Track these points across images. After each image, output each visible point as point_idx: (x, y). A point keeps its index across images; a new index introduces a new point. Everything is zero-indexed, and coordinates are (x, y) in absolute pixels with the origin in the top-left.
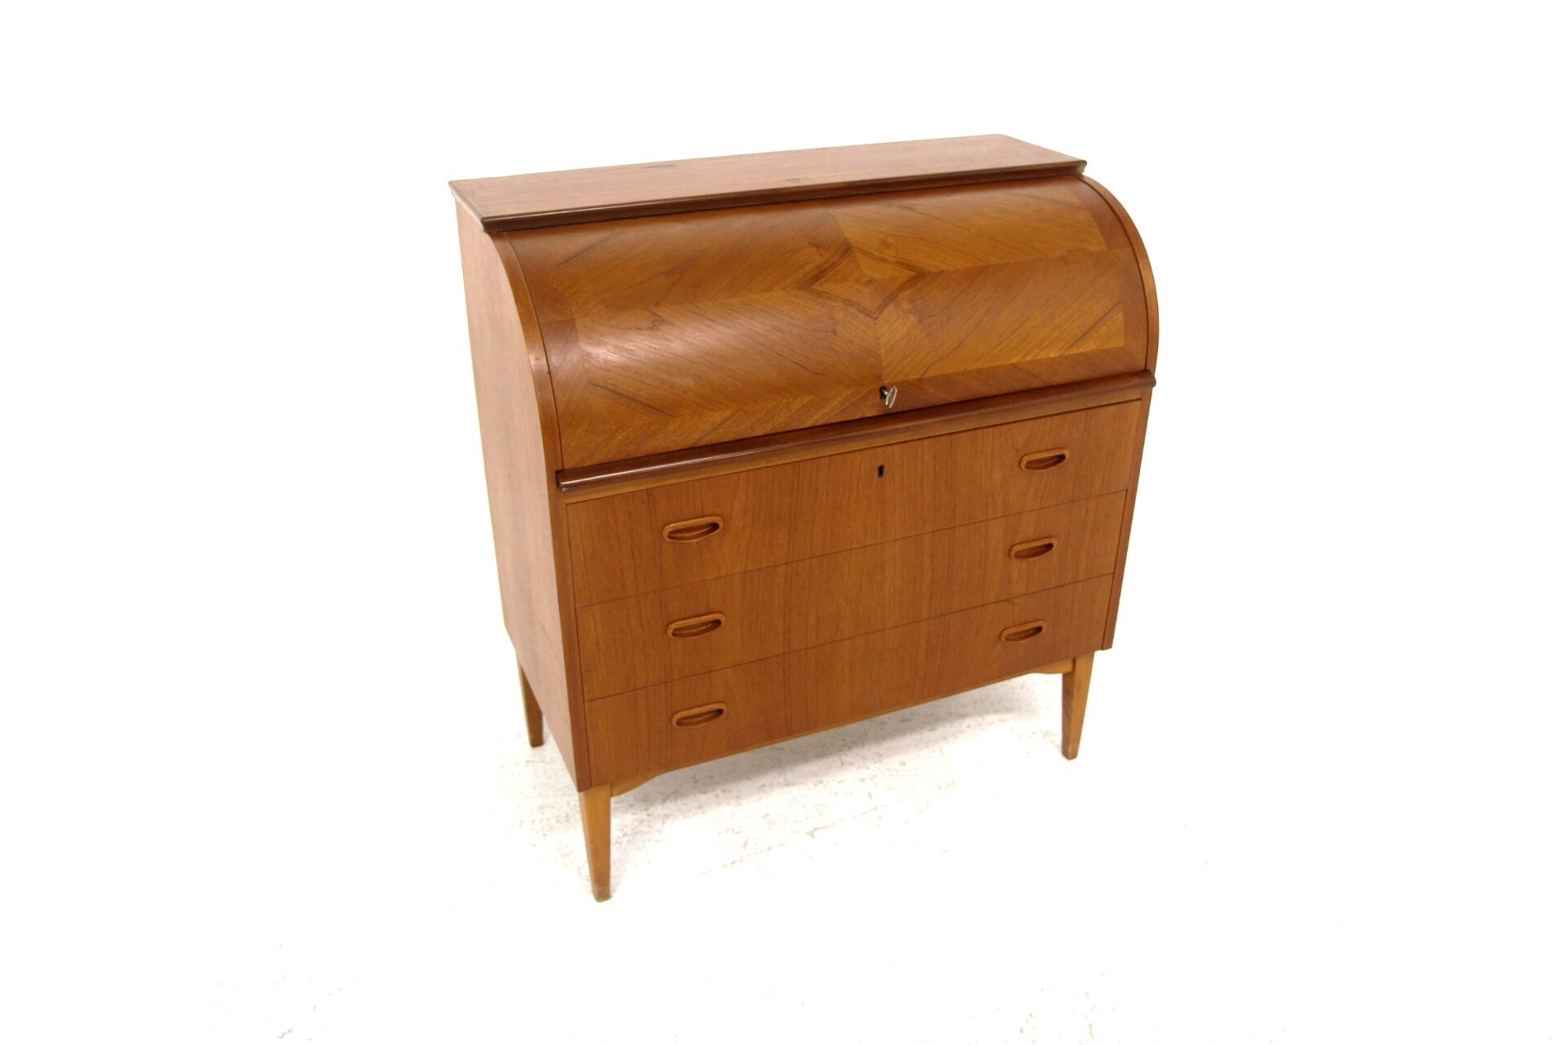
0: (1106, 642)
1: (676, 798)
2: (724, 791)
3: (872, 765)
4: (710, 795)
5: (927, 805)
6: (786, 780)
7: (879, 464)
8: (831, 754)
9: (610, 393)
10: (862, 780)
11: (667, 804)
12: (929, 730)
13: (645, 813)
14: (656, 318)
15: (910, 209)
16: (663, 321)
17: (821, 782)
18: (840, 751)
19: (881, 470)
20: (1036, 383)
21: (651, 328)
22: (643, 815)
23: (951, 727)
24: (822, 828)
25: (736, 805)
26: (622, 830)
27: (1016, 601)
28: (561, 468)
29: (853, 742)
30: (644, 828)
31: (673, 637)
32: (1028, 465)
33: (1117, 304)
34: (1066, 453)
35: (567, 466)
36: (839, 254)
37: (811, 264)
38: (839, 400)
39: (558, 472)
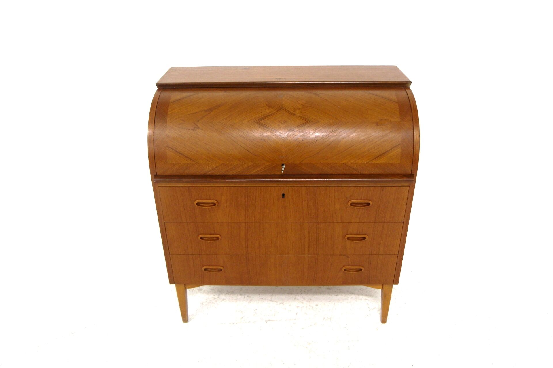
0: (396, 282)
1: (231, 294)
2: (248, 296)
3: (305, 302)
4: (242, 297)
5: (315, 324)
6: (271, 299)
7: (283, 193)
8: (293, 294)
9: (174, 151)
10: (298, 307)
11: (226, 295)
12: (335, 295)
13: (218, 296)
14: (196, 126)
15: (317, 95)
16: (198, 128)
17: (283, 303)
18: (298, 294)
19: (283, 195)
20: (355, 172)
21: (193, 130)
22: (216, 297)
23: (345, 296)
24: (272, 320)
25: (248, 303)
26: (207, 300)
27: (349, 256)
28: (156, 174)
29: (304, 292)
30: (214, 301)
31: (201, 240)
32: (352, 204)
33: (398, 145)
34: (370, 202)
35: (158, 174)
36: (277, 110)
37: (263, 113)
38: (264, 166)
39: (155, 175)
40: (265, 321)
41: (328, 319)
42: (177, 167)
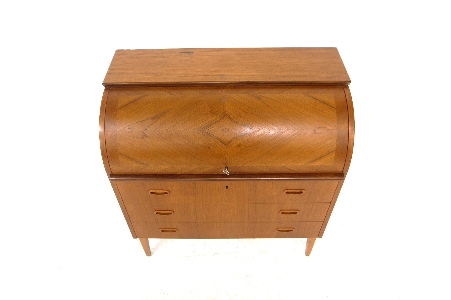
0: (320, 235)
7: (226, 186)
9: (125, 157)
14: (145, 135)
15: (259, 99)
20: (291, 172)
21: (142, 138)
27: (282, 223)
31: (156, 214)
32: (287, 193)
33: (333, 151)
34: (304, 191)
35: (113, 173)
36: (220, 118)
37: (207, 121)
38: (209, 168)
39: (110, 175)
40: (213, 254)
41: (263, 252)
42: (130, 169)
